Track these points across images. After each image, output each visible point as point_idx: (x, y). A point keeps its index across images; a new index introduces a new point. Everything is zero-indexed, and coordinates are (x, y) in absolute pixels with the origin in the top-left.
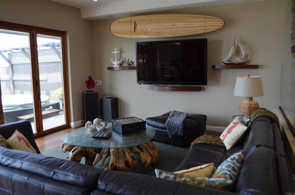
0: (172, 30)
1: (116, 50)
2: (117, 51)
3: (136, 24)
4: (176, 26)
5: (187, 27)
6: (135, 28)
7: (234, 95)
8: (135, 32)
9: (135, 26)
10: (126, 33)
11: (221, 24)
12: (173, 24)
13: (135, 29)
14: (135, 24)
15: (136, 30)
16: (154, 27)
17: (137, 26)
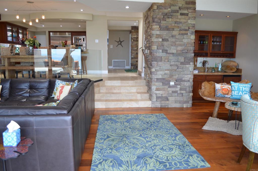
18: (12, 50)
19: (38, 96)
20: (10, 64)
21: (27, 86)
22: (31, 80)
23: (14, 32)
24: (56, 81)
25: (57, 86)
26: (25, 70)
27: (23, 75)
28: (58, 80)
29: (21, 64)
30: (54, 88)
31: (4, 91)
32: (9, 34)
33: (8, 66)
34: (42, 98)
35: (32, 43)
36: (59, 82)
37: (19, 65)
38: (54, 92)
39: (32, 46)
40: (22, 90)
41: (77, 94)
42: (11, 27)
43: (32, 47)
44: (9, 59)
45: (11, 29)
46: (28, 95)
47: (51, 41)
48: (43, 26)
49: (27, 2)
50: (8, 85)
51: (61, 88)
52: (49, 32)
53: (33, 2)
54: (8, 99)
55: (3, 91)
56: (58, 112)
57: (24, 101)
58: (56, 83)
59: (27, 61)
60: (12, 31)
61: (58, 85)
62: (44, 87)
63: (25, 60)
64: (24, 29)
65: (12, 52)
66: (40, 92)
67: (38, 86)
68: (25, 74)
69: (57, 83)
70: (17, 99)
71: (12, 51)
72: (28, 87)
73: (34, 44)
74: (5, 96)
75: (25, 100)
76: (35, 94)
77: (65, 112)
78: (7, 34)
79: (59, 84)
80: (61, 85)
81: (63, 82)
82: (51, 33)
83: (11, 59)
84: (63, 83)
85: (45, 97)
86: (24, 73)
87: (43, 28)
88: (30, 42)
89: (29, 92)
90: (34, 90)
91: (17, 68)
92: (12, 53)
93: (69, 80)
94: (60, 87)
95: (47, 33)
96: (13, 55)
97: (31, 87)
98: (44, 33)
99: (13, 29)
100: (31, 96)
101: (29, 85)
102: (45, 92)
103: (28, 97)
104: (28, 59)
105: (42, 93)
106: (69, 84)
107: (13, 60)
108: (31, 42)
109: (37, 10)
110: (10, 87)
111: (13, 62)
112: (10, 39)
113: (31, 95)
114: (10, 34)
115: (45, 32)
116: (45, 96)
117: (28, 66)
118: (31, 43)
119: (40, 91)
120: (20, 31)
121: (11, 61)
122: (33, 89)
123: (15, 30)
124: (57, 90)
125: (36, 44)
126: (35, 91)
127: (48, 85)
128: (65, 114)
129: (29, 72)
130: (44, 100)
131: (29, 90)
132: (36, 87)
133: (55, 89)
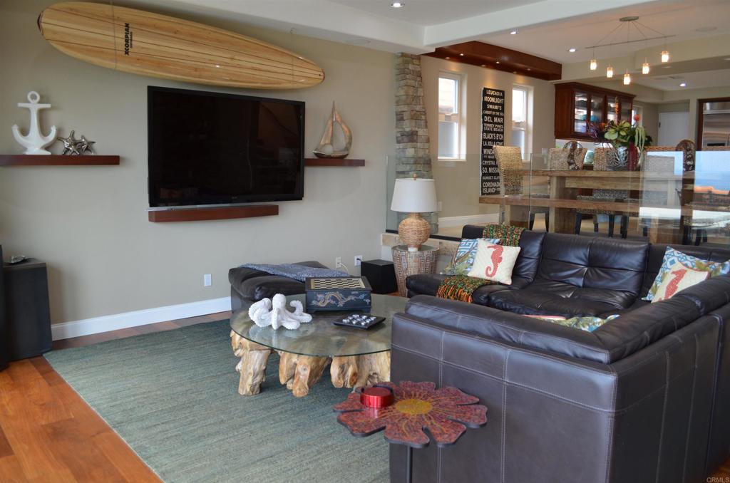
0: (227, 68)
1: (34, 97)
2: (40, 102)
3: (130, 31)
4: (236, 62)
5: (260, 70)
6: (127, 41)
7: (392, 209)
8: (127, 53)
9: (127, 37)
10: (100, 52)
11: (319, 77)
12: (229, 56)
13: (127, 45)
14: (127, 30)
15: (130, 50)
16: (184, 53)
17: (133, 38)
18: (571, 156)
19: (608, 291)
20: (565, 193)
21: (583, 257)
22: (594, 242)
23: (595, 107)
24: (667, 253)
25: (667, 268)
26: (600, 212)
27: (596, 226)
28: (672, 250)
29: (596, 196)
30: (657, 273)
31: (523, 264)
32: (580, 113)
33: (556, 198)
34: (618, 299)
35: (627, 135)
36: (674, 255)
37: (588, 197)
38: (654, 285)
39: (623, 144)
40: (570, 265)
41: (698, 303)
42: (585, 94)
43: (625, 148)
44: (562, 179)
45: (585, 100)
46: (580, 282)
47: (705, 131)
48: (683, 85)
49: (621, 20)
50: (535, 248)
51: (674, 276)
52: (701, 103)
53: (637, 18)
54: (529, 284)
55: (521, 262)
56: (581, 350)
57: (567, 298)
58: (665, 257)
59: (608, 188)
60: (588, 106)
61: (668, 263)
62: (627, 266)
63: (603, 185)
64: (626, 98)
65: (572, 161)
66: (615, 280)
67: (611, 259)
68: (601, 223)
69: (668, 258)
70: (550, 289)
71: (572, 159)
72: (583, 260)
73: (633, 139)
74: (525, 275)
75: (569, 296)
76: (600, 283)
77: (603, 356)
78: (573, 114)
79: (672, 262)
80: (678, 266)
81: (688, 257)
82: (708, 105)
83: (567, 181)
84: (686, 262)
85: (626, 298)
86: (598, 221)
87: (683, 91)
88: (619, 134)
89: (586, 276)
90: (599, 272)
91: (583, 204)
92: (570, 164)
93: (711, 253)
94: (674, 273)
95: (694, 106)
96: (574, 169)
97: (593, 262)
98: (683, 106)
99: (592, 101)
100: (589, 287)
101: (587, 254)
102: (629, 280)
103: (579, 287)
104: (610, 182)
105: (621, 281)
106: (708, 266)
107: (570, 184)
108: (623, 133)
109: (647, 39)
110: (540, 254)
111: (573, 189)
112: (580, 127)
113: (587, 283)
114: (582, 114)
115: (687, 102)
116: (627, 293)
117: (610, 201)
118: (623, 137)
119: (614, 275)
120: (612, 105)
121: (567, 186)
122: (599, 267)
123: (596, 103)
124: (661, 281)
125: (636, 137)
126: (602, 274)
127: (641, 261)
128: (600, 362)
129: (612, 219)
130: (621, 304)
131: (586, 269)
132: (607, 264)
133: (658, 278)
